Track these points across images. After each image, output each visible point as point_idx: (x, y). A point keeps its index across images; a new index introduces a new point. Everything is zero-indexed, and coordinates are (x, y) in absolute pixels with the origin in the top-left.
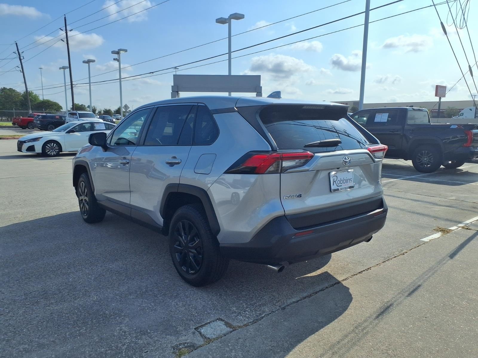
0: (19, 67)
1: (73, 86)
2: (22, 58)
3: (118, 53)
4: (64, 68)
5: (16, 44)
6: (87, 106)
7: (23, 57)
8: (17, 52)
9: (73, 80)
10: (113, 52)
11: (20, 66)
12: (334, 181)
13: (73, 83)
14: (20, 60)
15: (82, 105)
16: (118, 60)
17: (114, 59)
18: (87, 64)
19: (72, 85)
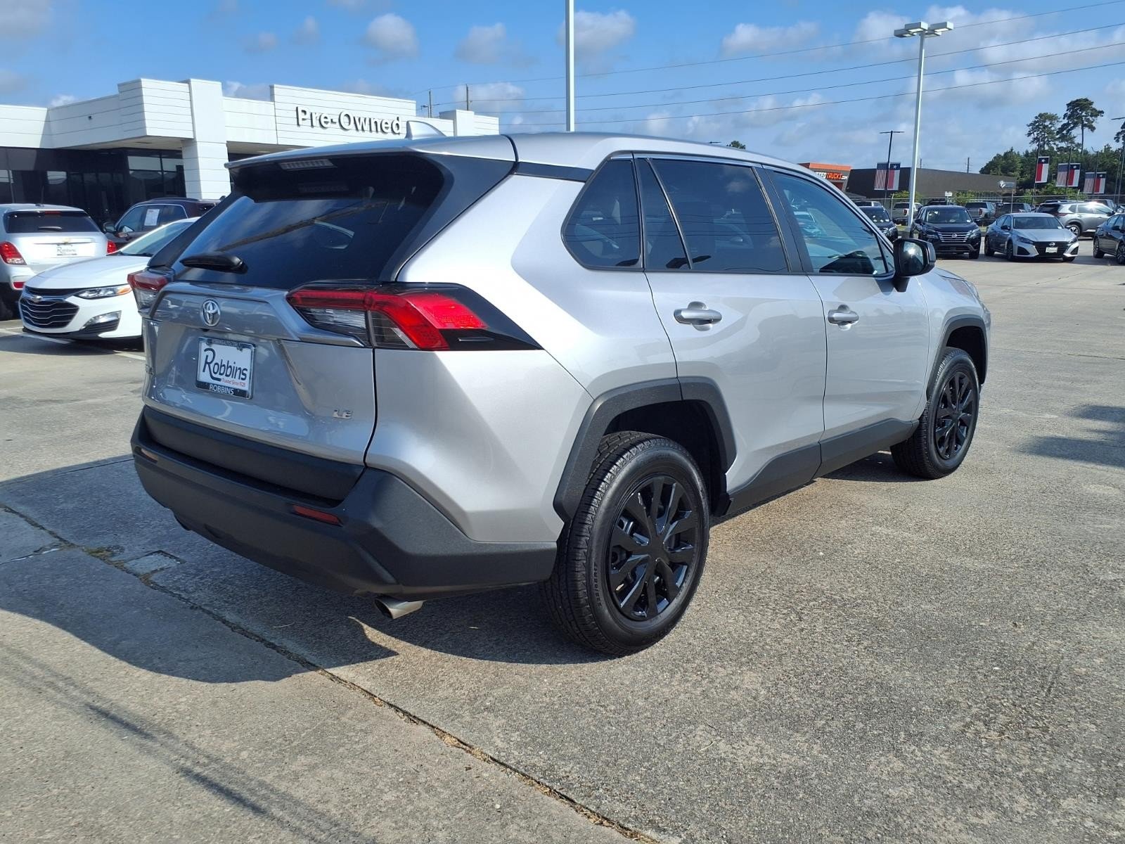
12: (206, 363)
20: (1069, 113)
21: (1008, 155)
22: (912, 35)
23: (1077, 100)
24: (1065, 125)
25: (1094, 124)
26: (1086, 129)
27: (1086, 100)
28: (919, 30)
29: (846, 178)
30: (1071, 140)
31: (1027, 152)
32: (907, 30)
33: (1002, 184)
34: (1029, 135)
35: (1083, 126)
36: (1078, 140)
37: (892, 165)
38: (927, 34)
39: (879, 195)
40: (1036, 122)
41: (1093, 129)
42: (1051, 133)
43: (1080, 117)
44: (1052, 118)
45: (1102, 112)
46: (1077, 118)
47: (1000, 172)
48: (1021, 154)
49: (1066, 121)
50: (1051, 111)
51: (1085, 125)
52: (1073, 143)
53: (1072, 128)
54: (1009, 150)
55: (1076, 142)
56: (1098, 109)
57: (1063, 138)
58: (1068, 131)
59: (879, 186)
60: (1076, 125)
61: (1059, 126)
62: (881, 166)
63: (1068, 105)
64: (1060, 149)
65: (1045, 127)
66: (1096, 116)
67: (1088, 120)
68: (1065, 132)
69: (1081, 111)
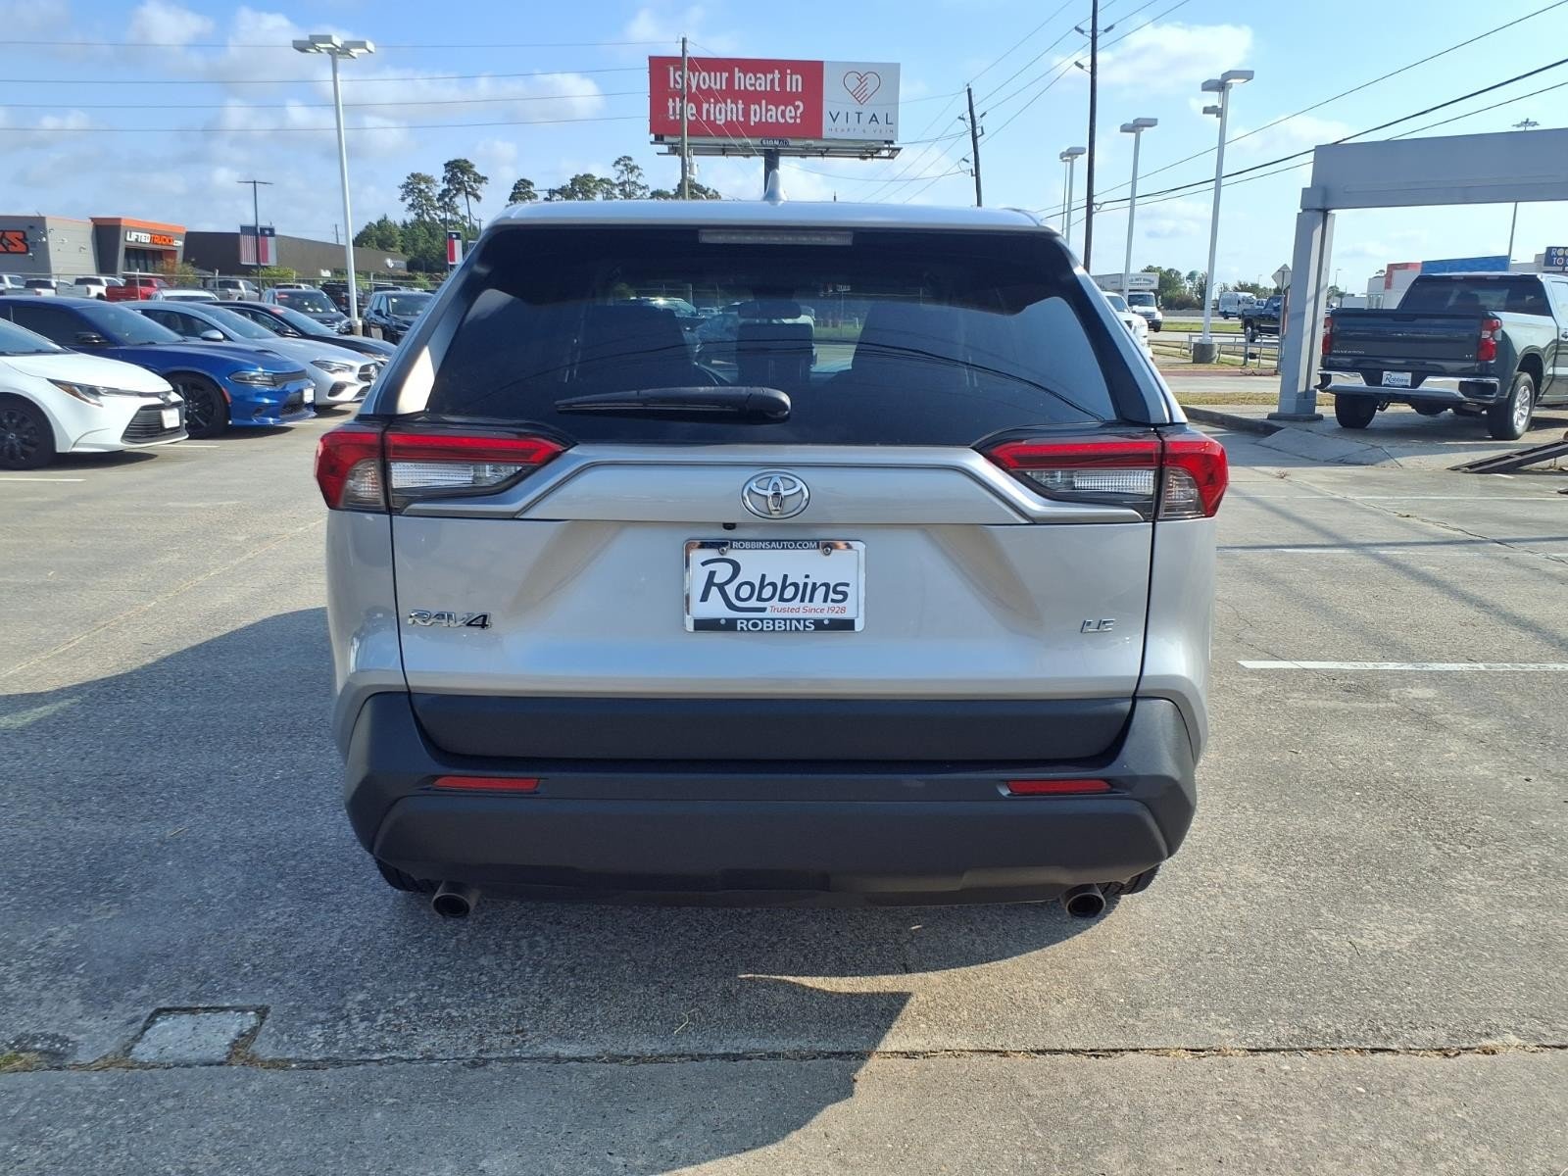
0: (968, 161)
1: (1094, 209)
2: (978, 132)
3: (1220, 86)
4: (1071, 154)
5: (969, 91)
6: (1185, 274)
7: (982, 128)
8: (968, 115)
9: (1096, 190)
10: (1208, 86)
11: (971, 157)
13: (1095, 200)
14: (975, 138)
15: (1170, 270)
16: (1219, 112)
17: (1206, 111)
18: (1133, 135)
19: (1090, 205)
20: (449, 176)
21: (383, 224)
22: (319, 51)
23: (456, 161)
24: (444, 191)
25: (478, 192)
26: (471, 198)
27: (466, 161)
28: (330, 46)
29: (180, 243)
30: (454, 210)
31: (404, 222)
32: (313, 44)
33: (390, 262)
34: (403, 199)
35: (467, 193)
36: (463, 211)
37: (262, 230)
38: (339, 53)
39: (246, 271)
40: (408, 184)
41: (478, 198)
42: (428, 199)
43: (461, 183)
44: (428, 180)
45: (485, 178)
46: (459, 183)
47: (375, 246)
48: (398, 224)
49: (445, 186)
50: (425, 172)
51: (469, 193)
52: (456, 214)
53: (455, 195)
54: (382, 217)
55: (460, 213)
56: (481, 175)
57: (446, 208)
58: (451, 199)
59: (247, 258)
60: (458, 190)
61: (438, 191)
62: (245, 229)
63: (446, 165)
64: (444, 221)
65: (421, 191)
66: (480, 182)
67: (471, 187)
68: (447, 200)
69: (460, 173)
